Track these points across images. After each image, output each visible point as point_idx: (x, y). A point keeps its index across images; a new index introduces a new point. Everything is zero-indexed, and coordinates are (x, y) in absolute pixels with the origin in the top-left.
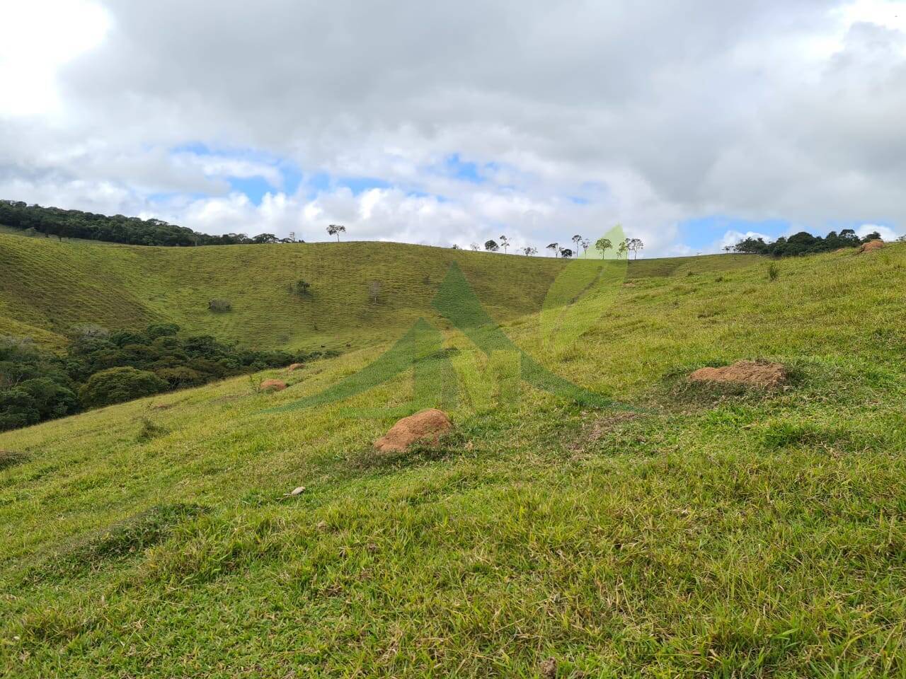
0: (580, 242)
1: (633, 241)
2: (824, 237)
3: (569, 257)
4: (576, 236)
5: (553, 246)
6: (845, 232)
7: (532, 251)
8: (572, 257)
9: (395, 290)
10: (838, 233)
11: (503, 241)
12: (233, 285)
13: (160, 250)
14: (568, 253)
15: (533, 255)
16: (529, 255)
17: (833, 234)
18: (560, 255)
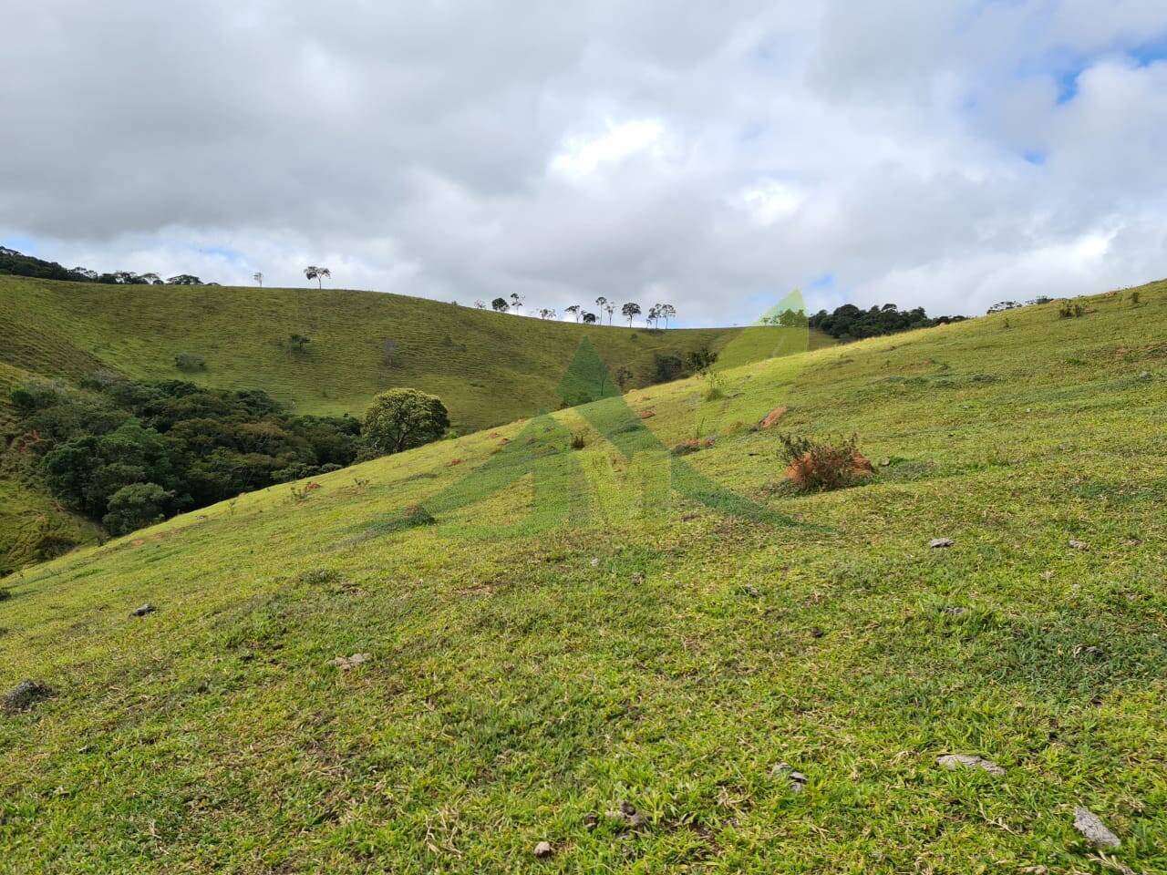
0: (605, 306)
1: (665, 307)
2: (867, 311)
3: (591, 323)
4: (599, 299)
5: (573, 309)
6: (887, 306)
7: (549, 313)
8: (595, 324)
9: (413, 352)
10: (880, 308)
11: (514, 300)
12: (200, 337)
13: (78, 287)
14: (590, 317)
15: (550, 319)
16: (546, 318)
17: (875, 308)
18: (581, 321)
